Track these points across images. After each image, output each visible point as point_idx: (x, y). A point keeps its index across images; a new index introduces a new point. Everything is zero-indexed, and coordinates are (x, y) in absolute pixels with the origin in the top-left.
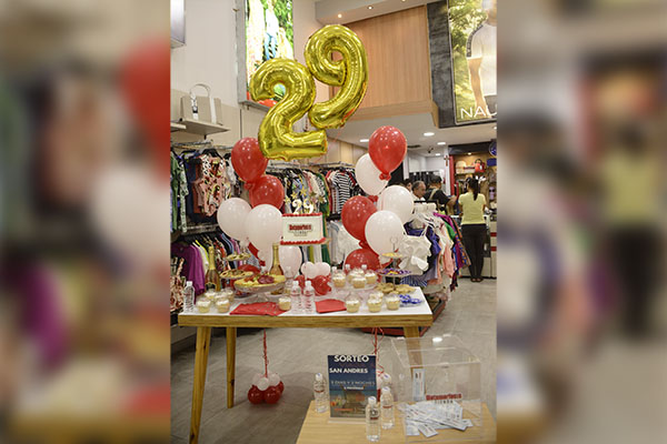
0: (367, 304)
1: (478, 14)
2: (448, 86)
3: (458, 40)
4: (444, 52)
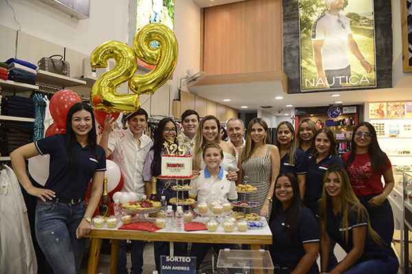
0: (223, 226)
1: (322, 5)
2: (296, 60)
3: (306, 24)
4: (294, 33)
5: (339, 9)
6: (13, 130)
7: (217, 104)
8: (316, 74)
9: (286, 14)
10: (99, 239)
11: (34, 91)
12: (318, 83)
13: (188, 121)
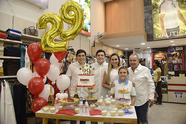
0: (110, 113)
2: (151, 25)
3: (155, 7)
4: (149, 11)
6: (10, 63)
7: (113, 48)
8: (161, 31)
9: (145, 2)
10: (47, 118)
12: (162, 36)
13: (99, 56)
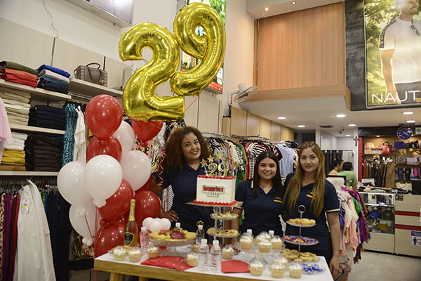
0: (270, 269)
1: (392, 11)
2: (361, 73)
3: (373, 32)
4: (358, 43)
5: (412, 14)
6: (41, 143)
7: (272, 123)
8: (384, 88)
9: (349, 22)
10: (119, 274)
11: (67, 101)
12: (387, 99)
